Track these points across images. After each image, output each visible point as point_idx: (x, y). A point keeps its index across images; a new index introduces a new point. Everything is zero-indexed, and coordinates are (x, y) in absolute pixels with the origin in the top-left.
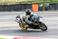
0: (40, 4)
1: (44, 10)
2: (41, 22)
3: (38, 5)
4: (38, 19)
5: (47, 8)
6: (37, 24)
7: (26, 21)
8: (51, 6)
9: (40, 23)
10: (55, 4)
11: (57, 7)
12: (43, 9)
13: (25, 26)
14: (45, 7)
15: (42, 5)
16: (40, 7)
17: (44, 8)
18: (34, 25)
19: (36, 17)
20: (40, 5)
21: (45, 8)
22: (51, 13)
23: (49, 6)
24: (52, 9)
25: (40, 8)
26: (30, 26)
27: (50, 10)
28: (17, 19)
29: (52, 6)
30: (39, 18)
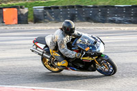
0: (21, 7)
1: (31, 21)
2: (101, 54)
3: (16, 9)
4: (93, 45)
5: (38, 16)
6: (90, 59)
7: (62, 51)
8: (48, 13)
9: (99, 55)
10: (57, 8)
11: (61, 15)
12: (29, 20)
13: (59, 64)
14: (34, 15)
15: (25, 10)
16: (22, 14)
17: (31, 17)
18: (82, 62)
19: (86, 41)
20: (21, 9)
21: (33, 17)
22: (49, 28)
23: (44, 12)
24: (50, 20)
25: (21, 17)
26: (71, 64)
27: (46, 22)
28: (37, 47)
29: (50, 13)
30: (95, 43)
